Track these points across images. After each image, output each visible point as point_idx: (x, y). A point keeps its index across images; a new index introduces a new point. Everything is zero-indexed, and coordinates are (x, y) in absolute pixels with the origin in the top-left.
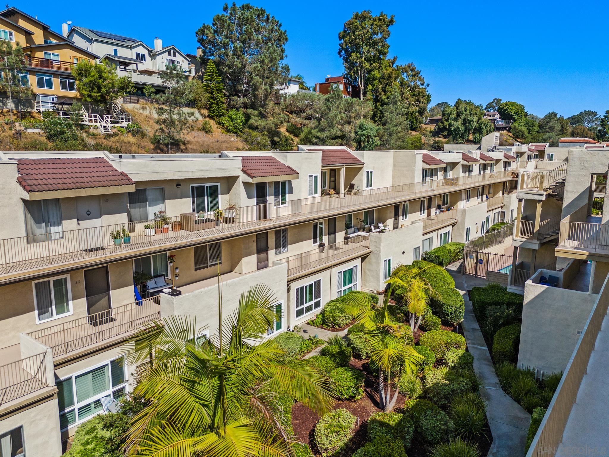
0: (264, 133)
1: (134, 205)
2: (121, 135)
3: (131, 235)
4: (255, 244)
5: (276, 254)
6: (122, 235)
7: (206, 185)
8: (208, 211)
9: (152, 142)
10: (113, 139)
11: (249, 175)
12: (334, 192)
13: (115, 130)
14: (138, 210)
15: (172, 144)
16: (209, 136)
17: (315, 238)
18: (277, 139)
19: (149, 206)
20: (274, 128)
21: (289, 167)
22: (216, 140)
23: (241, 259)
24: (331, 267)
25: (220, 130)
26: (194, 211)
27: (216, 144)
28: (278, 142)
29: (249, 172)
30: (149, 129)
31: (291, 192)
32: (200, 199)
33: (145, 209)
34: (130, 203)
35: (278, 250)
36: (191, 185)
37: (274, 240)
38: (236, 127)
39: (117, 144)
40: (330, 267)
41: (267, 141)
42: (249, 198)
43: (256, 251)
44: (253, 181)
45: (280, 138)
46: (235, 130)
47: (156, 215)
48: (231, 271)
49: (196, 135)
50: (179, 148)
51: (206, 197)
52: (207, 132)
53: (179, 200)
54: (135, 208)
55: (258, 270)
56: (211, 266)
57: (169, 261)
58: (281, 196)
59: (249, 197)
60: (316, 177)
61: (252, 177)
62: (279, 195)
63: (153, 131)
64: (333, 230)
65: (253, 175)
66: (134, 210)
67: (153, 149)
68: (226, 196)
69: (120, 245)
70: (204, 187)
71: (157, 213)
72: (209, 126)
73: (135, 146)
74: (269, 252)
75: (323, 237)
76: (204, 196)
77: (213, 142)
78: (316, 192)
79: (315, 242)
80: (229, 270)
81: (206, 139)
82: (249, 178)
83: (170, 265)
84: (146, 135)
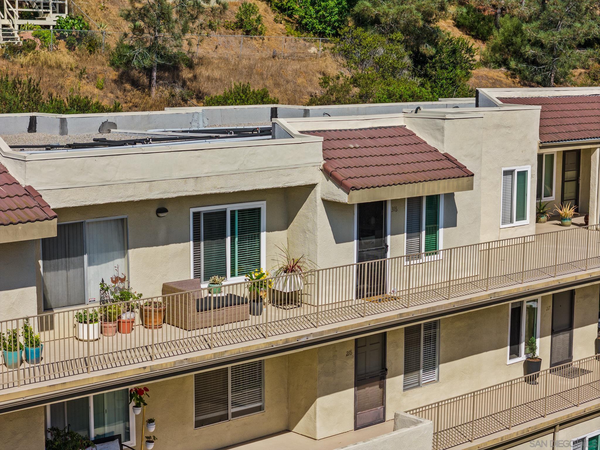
0: (393, 36)
1: (53, 262)
2: (42, 47)
3: (44, 337)
4: (351, 361)
5: (407, 387)
6: (21, 340)
7: (229, 208)
8: (233, 275)
9: (112, 64)
10: (22, 59)
11: (340, 184)
12: (572, 212)
13: (29, 35)
14: (62, 273)
15: (161, 67)
16: (255, 42)
17: (515, 341)
18: (427, 50)
19: (90, 264)
20: (421, 23)
21: (447, 157)
22: (270, 53)
23: (313, 401)
24: (554, 427)
25: (281, 26)
26: (197, 274)
27: (269, 63)
28: (431, 58)
29: (340, 174)
30: (109, 29)
31: (452, 222)
32: (215, 244)
33: (79, 270)
34: (44, 259)
35: (413, 377)
36: (193, 210)
37: (401, 351)
38: (321, 20)
39: (31, 69)
40: (552, 428)
41: (402, 58)
42: (337, 243)
43: (352, 379)
44: (350, 199)
45: (435, 45)
46: (319, 27)
47: (104, 288)
48: (288, 430)
49: (221, 40)
50: (178, 76)
51: (228, 240)
52: (248, 33)
53: (160, 247)
54: (57, 269)
55: (356, 428)
56: (235, 415)
57: (133, 404)
58: (424, 233)
59: (339, 239)
60: (522, 175)
61: (347, 189)
62: (420, 231)
63: (117, 36)
64: (565, 321)
65: (350, 183)
66: (52, 273)
67: (115, 81)
68: (281, 236)
69: (16, 366)
70: (224, 212)
71: (108, 283)
72: (253, 17)
73: (72, 74)
74: (388, 381)
75: (538, 341)
76: (224, 236)
77: (263, 59)
78: (521, 215)
79: (515, 353)
80: (282, 426)
81: (246, 52)
82: (341, 192)
83: (134, 413)
84: (101, 45)
